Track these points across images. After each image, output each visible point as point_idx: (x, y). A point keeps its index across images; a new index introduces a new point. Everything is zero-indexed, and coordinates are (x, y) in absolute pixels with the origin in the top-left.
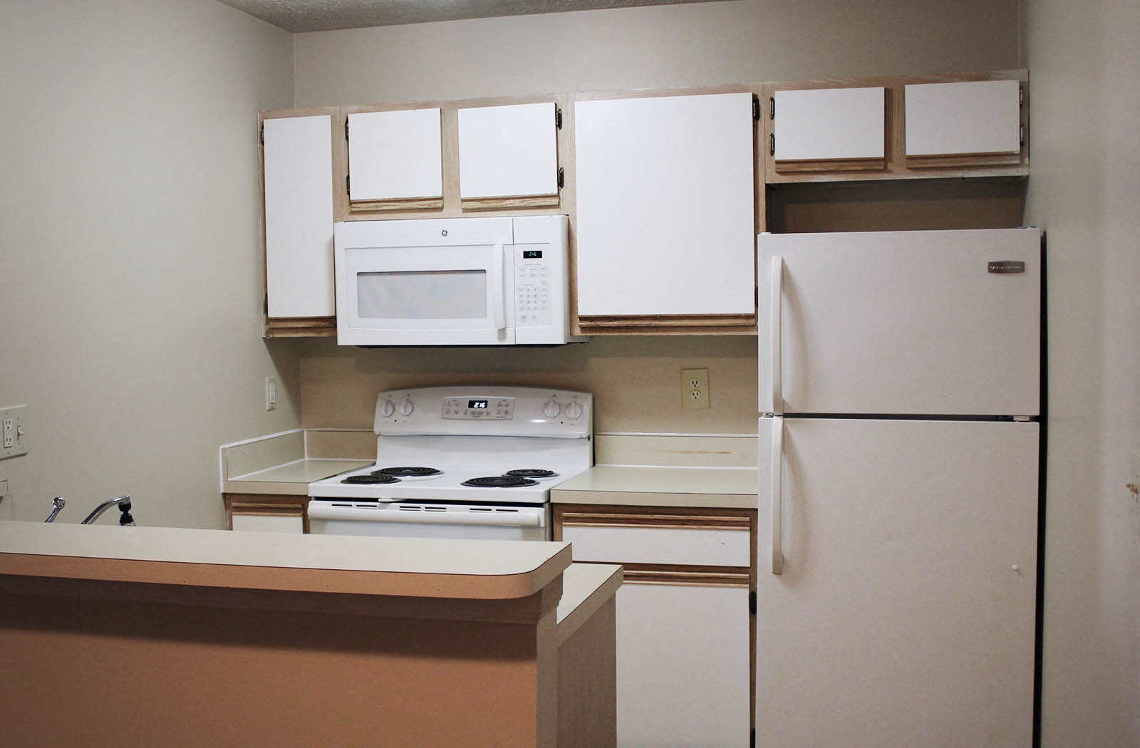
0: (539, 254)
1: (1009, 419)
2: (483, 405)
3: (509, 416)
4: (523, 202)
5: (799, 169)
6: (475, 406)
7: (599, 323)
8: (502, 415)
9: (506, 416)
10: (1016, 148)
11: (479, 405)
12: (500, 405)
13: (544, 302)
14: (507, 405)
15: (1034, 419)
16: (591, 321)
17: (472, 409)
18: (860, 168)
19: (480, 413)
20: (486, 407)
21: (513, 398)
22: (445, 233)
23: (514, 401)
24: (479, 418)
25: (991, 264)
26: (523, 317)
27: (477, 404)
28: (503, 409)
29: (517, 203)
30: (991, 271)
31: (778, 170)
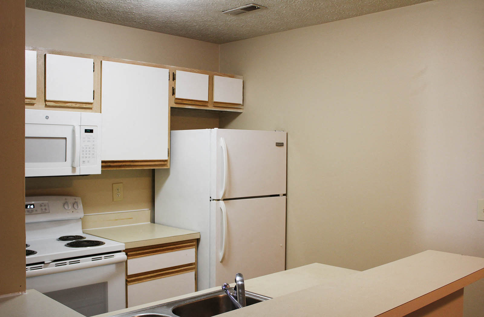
0: (91, 131)
1: (278, 195)
2: (32, 207)
3: (47, 211)
4: (76, 104)
5: (182, 102)
6: (28, 207)
7: (109, 164)
8: (44, 211)
9: (45, 211)
10: (241, 102)
11: (30, 207)
12: (41, 206)
13: (93, 154)
14: (45, 206)
15: (284, 195)
16: (105, 163)
17: (27, 209)
18: (201, 104)
19: (32, 211)
20: (34, 207)
21: (47, 202)
22: (47, 117)
23: (48, 203)
24: (33, 213)
25: (277, 143)
26: (84, 162)
27: (29, 206)
28: (43, 208)
29: (74, 105)
30: (277, 146)
31: (175, 102)
